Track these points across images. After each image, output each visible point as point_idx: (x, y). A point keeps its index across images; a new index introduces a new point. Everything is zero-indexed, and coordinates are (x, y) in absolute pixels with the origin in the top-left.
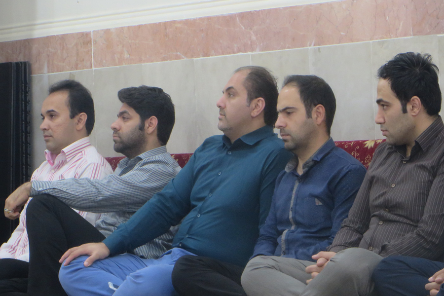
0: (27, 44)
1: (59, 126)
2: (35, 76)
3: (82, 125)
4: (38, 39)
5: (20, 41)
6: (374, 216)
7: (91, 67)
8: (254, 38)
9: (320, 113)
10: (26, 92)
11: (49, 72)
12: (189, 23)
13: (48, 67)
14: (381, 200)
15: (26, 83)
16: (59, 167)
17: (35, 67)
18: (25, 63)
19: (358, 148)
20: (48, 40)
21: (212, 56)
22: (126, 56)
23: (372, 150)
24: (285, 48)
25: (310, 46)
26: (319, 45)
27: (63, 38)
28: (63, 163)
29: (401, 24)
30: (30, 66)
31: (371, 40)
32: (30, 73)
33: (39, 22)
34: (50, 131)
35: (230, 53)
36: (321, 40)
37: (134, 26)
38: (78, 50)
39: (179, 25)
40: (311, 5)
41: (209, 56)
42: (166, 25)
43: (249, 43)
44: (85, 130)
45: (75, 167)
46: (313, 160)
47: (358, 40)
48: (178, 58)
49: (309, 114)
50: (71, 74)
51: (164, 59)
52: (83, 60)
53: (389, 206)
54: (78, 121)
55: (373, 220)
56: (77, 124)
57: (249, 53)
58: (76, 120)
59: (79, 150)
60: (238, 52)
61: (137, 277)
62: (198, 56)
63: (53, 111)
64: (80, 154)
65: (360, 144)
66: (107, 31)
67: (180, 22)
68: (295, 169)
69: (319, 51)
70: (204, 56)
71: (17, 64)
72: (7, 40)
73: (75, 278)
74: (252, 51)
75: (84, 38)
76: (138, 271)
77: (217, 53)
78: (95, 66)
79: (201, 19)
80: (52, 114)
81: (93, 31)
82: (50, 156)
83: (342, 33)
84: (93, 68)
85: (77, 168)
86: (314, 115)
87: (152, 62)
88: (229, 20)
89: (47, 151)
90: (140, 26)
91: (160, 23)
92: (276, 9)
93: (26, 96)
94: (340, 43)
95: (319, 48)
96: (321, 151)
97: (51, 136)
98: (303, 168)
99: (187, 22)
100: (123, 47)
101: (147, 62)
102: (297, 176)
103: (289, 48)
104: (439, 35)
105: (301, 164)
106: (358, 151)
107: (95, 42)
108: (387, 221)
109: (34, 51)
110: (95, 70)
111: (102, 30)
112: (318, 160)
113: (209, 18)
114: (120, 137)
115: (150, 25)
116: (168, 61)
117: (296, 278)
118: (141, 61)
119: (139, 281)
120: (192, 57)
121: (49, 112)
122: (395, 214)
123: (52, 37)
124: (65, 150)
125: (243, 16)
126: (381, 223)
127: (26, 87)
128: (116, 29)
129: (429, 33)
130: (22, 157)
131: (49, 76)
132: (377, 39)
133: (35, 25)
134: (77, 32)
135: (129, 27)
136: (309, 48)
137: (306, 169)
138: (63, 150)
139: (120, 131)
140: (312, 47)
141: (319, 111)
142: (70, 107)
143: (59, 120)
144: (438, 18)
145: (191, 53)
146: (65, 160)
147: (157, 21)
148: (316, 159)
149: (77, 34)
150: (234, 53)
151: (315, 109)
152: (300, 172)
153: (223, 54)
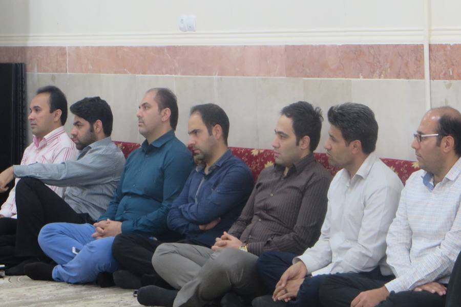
0: (23, 50)
1: (41, 117)
2: (29, 74)
3: (57, 118)
4: (31, 47)
5: (19, 47)
6: (256, 215)
7: (67, 72)
8: (177, 65)
9: (218, 130)
10: (22, 85)
11: (38, 72)
12: (133, 49)
13: (38, 68)
14: (262, 204)
15: (22, 78)
16: (41, 148)
17: (29, 67)
18: (22, 64)
19: (247, 154)
20: (37, 49)
21: (148, 74)
22: (90, 67)
23: (256, 157)
24: (198, 75)
25: (215, 75)
26: (221, 75)
27: (47, 49)
28: (45, 146)
29: (278, 67)
30: (25, 66)
31: (257, 76)
32: (26, 71)
33: (31, 34)
34: (35, 120)
35: (160, 74)
36: (222, 73)
37: (96, 47)
38: (57, 59)
39: (126, 50)
40: (215, 46)
41: (146, 74)
42: (117, 48)
43: (174, 68)
44: (60, 122)
45: (53, 150)
46: (216, 166)
47: (248, 76)
48: (125, 73)
49: (210, 133)
50: (53, 75)
51: (115, 73)
52: (61, 66)
53: (267, 209)
54: (56, 115)
55: (255, 217)
56: (55, 117)
57: (173, 75)
58: (54, 114)
59: (56, 137)
60: (166, 74)
61: (91, 247)
62: (139, 74)
63: (38, 107)
64: (57, 139)
65: (248, 151)
66: (77, 48)
67: (127, 47)
68: (203, 170)
69: (221, 80)
70: (143, 74)
71: (16, 64)
72: (10, 46)
73: (49, 242)
74: (176, 74)
75: (62, 51)
76: (92, 242)
77: (151, 73)
78: (69, 72)
79: (141, 47)
80: (37, 109)
81: (68, 47)
82: (36, 139)
83: (237, 69)
84: (68, 73)
85: (54, 150)
86: (214, 133)
87: (108, 73)
88: (159, 50)
89: (34, 135)
90: (99, 47)
91: (113, 47)
92: (192, 46)
93: (22, 88)
94: (235, 75)
95: (221, 78)
96: (222, 159)
97: (36, 124)
98: (209, 170)
99: (131, 48)
100: (88, 60)
101: (105, 73)
102: (204, 175)
103: (200, 75)
104: (304, 79)
105: (208, 167)
106: (247, 157)
107: (69, 55)
108: (264, 219)
109: (28, 56)
110: (69, 75)
111: (74, 47)
112: (220, 166)
113: (146, 47)
114: (78, 140)
115: (106, 47)
116: (119, 74)
117: (196, 263)
118: (100, 72)
119: (93, 250)
120: (135, 73)
121: (35, 107)
122: (270, 215)
123: (40, 47)
124: (46, 137)
125: (170, 48)
126: (260, 220)
127: (22, 81)
128: (84, 47)
129: (297, 76)
130: (20, 131)
131: (38, 75)
132: (261, 76)
133: (29, 36)
134: (57, 46)
135: (92, 47)
136: (214, 77)
137: (211, 171)
138: (45, 137)
139: (78, 136)
140: (216, 76)
141: (217, 129)
142: (50, 105)
143: (42, 113)
144: (303, 66)
145: (134, 71)
146: (46, 144)
147: (111, 45)
148: (218, 165)
149: (57, 47)
150: (163, 74)
151: (214, 128)
152: (207, 172)
153: (156, 74)
